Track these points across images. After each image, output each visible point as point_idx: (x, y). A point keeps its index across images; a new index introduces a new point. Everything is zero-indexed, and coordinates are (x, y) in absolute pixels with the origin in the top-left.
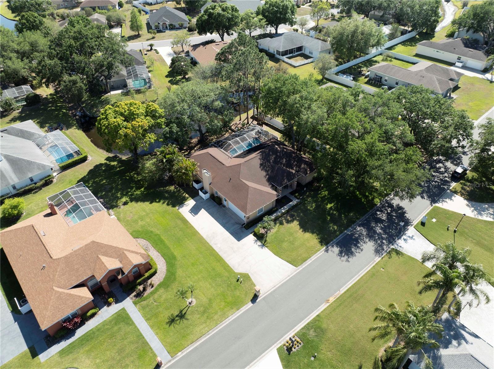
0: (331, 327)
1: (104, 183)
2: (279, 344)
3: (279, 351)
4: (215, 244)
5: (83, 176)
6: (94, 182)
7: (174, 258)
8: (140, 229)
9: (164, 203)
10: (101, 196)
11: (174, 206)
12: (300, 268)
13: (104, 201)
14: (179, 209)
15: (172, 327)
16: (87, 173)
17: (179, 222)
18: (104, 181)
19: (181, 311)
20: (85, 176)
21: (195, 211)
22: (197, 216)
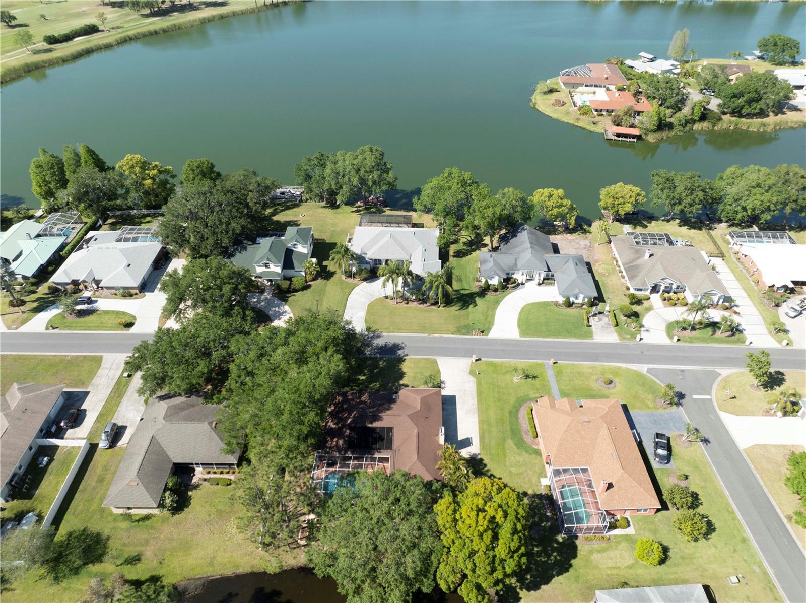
0: (452, 328)
1: (537, 546)
2: (485, 337)
3: (487, 335)
4: (473, 404)
5: (560, 577)
6: (549, 556)
7: (510, 412)
8: (524, 453)
9: (488, 471)
10: (547, 522)
11: (481, 460)
12: (434, 357)
13: (546, 512)
14: (479, 454)
15: (536, 375)
16: (553, 580)
17: (487, 441)
18: (536, 549)
19: (526, 379)
20: (558, 576)
21: (467, 443)
22: (469, 436)
